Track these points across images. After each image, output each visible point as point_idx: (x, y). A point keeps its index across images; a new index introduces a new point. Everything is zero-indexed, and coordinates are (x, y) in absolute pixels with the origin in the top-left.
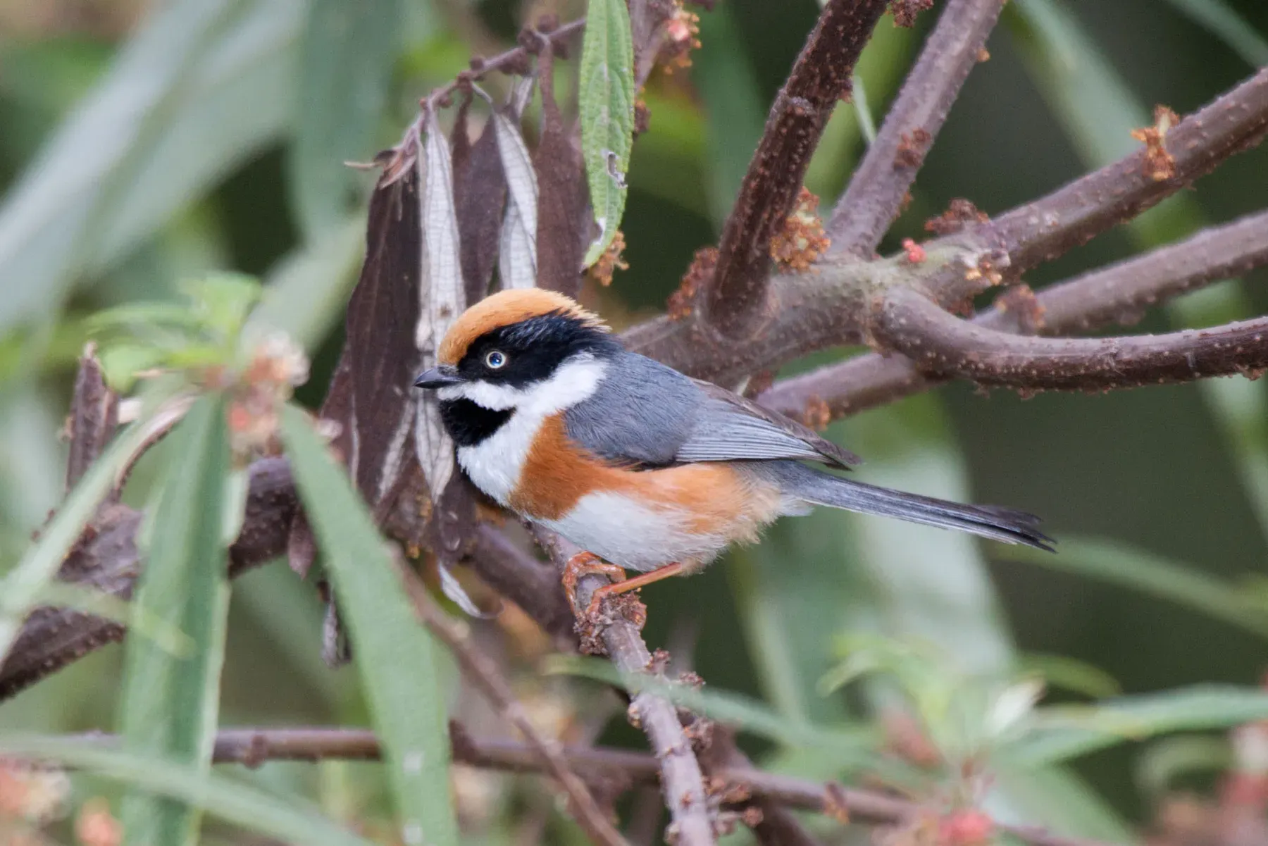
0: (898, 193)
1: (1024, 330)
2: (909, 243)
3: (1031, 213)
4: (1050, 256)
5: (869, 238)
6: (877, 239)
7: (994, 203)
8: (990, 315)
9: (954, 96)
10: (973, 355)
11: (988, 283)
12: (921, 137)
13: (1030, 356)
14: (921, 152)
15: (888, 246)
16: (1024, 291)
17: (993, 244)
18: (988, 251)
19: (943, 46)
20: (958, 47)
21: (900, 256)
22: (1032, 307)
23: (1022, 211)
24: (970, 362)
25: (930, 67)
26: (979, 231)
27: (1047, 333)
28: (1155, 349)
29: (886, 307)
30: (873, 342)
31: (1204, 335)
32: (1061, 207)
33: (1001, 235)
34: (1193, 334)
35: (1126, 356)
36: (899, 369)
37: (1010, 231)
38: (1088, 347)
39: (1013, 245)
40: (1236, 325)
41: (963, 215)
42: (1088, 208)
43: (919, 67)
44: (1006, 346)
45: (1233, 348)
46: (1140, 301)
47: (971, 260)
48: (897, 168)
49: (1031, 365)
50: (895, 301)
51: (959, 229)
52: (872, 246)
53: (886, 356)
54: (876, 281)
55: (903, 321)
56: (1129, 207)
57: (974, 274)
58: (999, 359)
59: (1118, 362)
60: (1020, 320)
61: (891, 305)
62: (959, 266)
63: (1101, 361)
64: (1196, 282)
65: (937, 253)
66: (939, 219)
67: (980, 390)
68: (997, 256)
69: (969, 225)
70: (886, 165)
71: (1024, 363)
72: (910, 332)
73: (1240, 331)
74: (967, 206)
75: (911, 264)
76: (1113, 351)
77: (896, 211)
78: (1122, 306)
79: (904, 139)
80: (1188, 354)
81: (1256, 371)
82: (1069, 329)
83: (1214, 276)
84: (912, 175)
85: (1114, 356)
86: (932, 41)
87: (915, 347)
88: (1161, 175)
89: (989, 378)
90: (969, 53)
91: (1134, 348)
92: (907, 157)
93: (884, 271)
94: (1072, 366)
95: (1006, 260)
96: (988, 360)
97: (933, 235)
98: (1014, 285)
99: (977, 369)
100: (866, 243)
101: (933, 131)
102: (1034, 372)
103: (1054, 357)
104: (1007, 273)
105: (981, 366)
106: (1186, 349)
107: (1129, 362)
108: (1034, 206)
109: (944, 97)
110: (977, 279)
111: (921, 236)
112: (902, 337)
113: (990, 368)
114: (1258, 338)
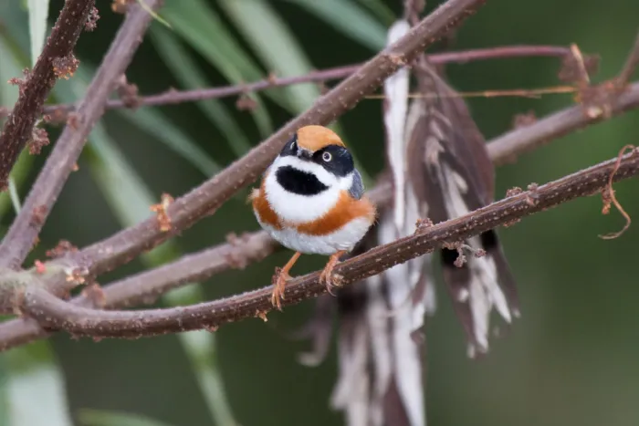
0: (33, 238)
1: (96, 307)
2: (38, 263)
3: (99, 247)
4: (109, 270)
5: (18, 261)
6: (22, 261)
7: (81, 242)
8: (78, 299)
9: (60, 188)
10: (70, 320)
11: (77, 283)
12: (43, 209)
13: (99, 320)
14: (43, 217)
15: (27, 264)
16: (96, 287)
17: (80, 264)
18: (77, 267)
19: (55, 163)
20: (62, 163)
21: (34, 269)
22: (100, 295)
23: (94, 247)
24: (68, 323)
25: (48, 174)
26: (73, 257)
27: (108, 308)
28: (162, 317)
29: (26, 295)
30: (19, 312)
31: (186, 310)
32: (114, 245)
33: (84, 259)
34: (180, 309)
35: (147, 320)
36: (33, 327)
37: (89, 257)
38: (128, 315)
39: (90, 263)
40: (203, 305)
41: (65, 249)
42: (129, 245)
43: (42, 174)
44: (86, 315)
45: (201, 317)
46: (154, 292)
47: (69, 271)
48: (31, 225)
49: (99, 325)
50: (31, 292)
51: (63, 256)
52: (19, 264)
53: (26, 319)
54: (21, 282)
55: (34, 302)
56: (149, 245)
57: (70, 279)
58: (83, 322)
59: (144, 323)
60: (94, 301)
61: (29, 294)
62: (63, 275)
63: (134, 323)
64: (182, 282)
65: (51, 268)
66: (53, 251)
67: (74, 337)
68: (82, 269)
69: (68, 254)
70: (26, 223)
71: (95, 324)
72: (39, 307)
73: (204, 307)
74: (67, 244)
75: (39, 273)
76: (141, 317)
77: (31, 247)
78: (145, 294)
79: (35, 211)
80: (179, 320)
81: (212, 328)
82: (119, 306)
83: (191, 280)
84: (39, 229)
85: (141, 320)
86: (49, 161)
87: (41, 316)
88: (164, 229)
89: (79, 330)
90: (67, 167)
91: (151, 316)
92: (37, 219)
93: (25, 277)
94: (120, 324)
95: (87, 272)
96: (78, 322)
97: (50, 258)
98: (90, 284)
99: (72, 326)
100: (15, 263)
101: (50, 206)
102: (101, 328)
103: (111, 320)
104: (87, 277)
105: (74, 325)
106: (177, 316)
107: (148, 324)
108: (101, 244)
109: (56, 189)
110: (71, 282)
111: (44, 259)
112: (34, 310)
113: (78, 326)
114: (214, 311)
